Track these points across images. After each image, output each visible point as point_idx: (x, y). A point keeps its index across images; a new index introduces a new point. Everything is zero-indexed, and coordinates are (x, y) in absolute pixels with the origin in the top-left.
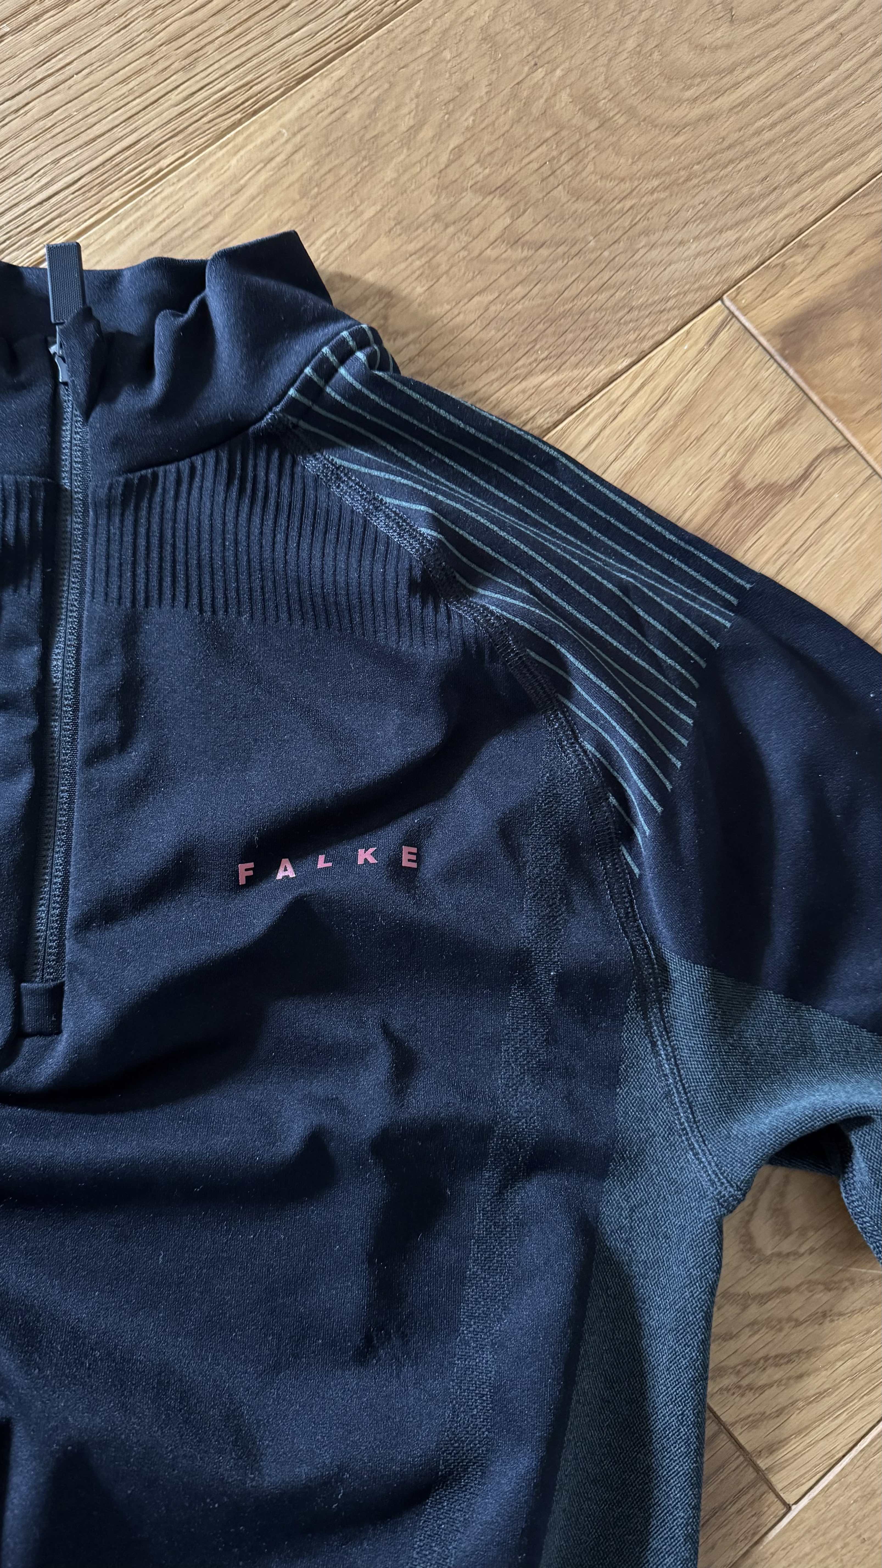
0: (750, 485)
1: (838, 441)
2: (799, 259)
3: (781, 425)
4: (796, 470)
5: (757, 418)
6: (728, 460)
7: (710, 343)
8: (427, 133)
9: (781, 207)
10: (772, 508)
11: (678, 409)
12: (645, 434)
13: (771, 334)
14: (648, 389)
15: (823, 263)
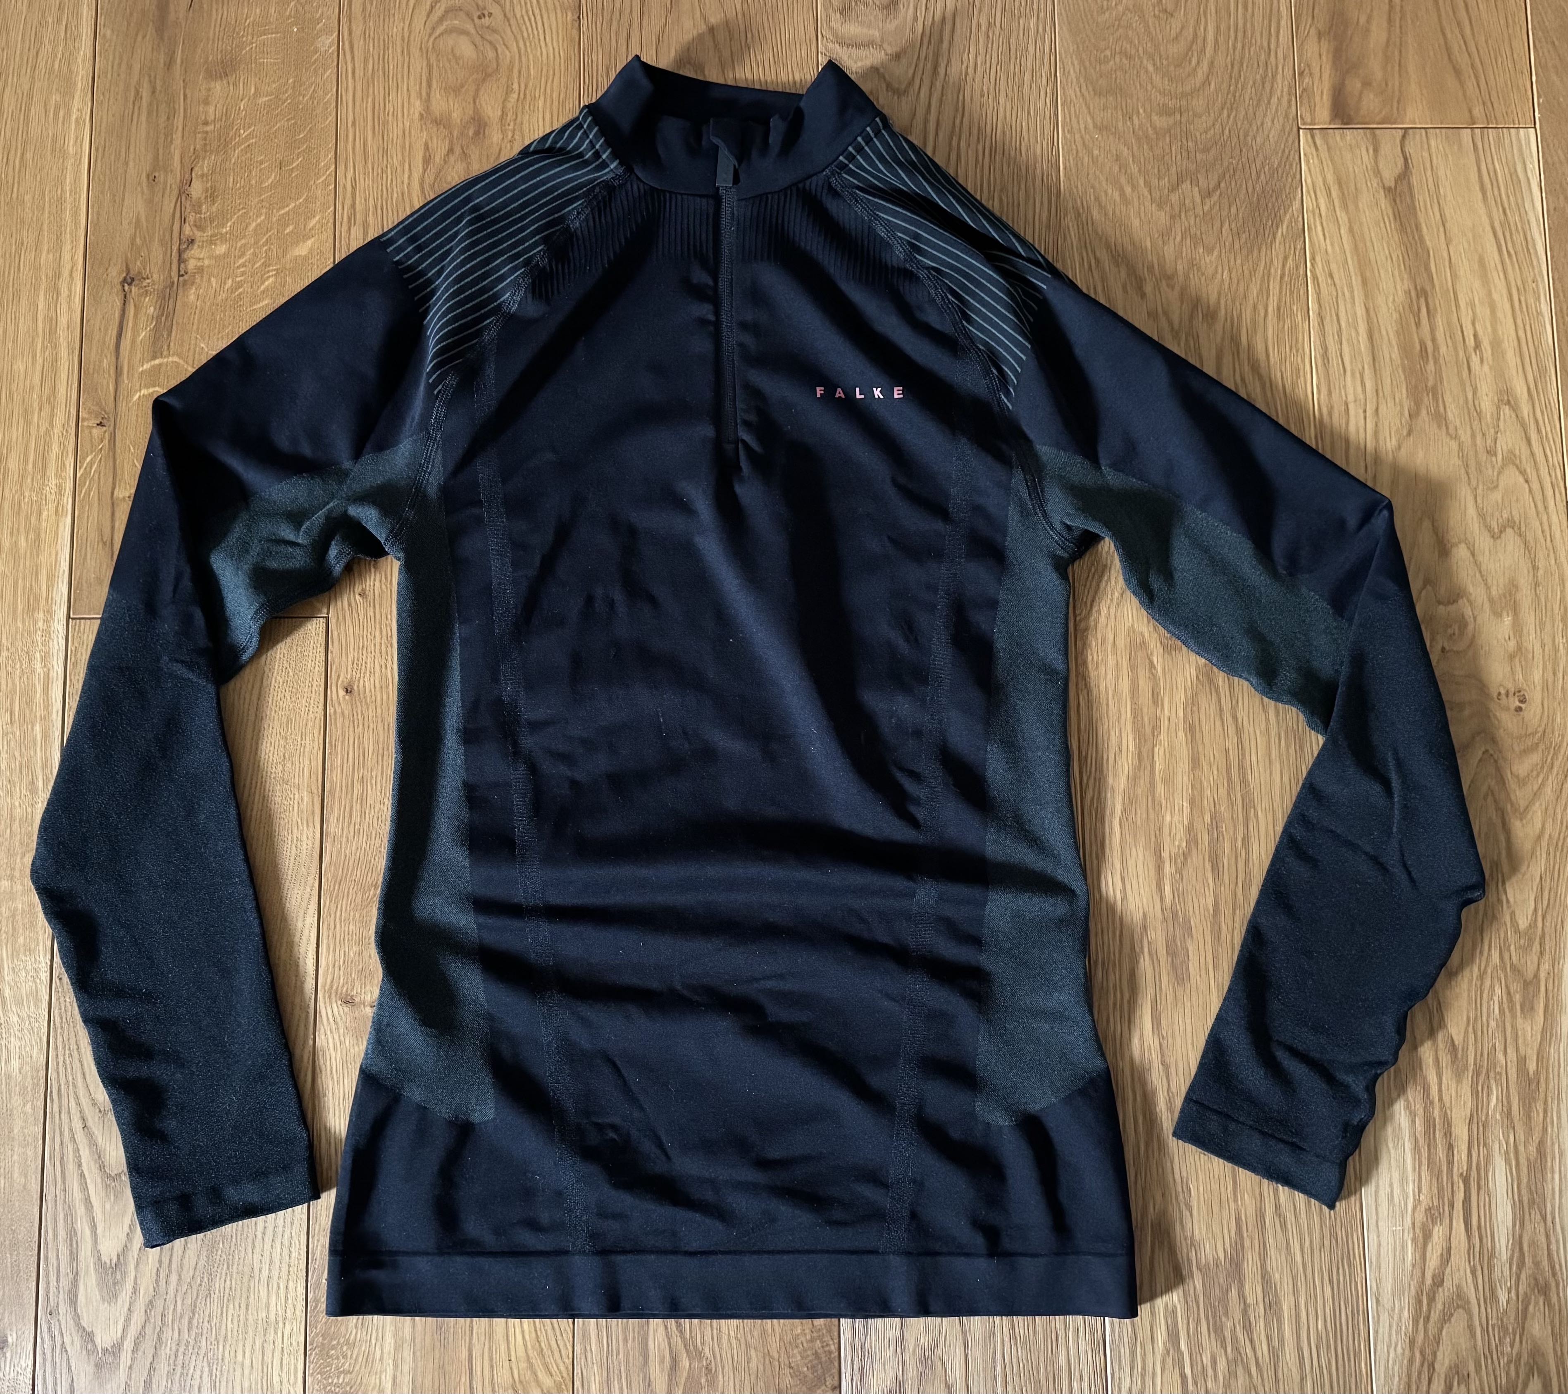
0: (1393, 185)
1: (1401, 132)
2: (1306, 80)
3: (1376, 151)
4: (1400, 161)
5: (1365, 158)
6: (1375, 185)
7: (1317, 149)
8: (1128, 190)
9: (1277, 68)
10: (1409, 183)
11: (1337, 187)
12: (1337, 209)
13: (1332, 121)
14: (1318, 193)
15: (1316, 71)
